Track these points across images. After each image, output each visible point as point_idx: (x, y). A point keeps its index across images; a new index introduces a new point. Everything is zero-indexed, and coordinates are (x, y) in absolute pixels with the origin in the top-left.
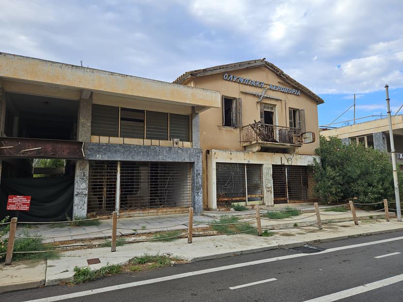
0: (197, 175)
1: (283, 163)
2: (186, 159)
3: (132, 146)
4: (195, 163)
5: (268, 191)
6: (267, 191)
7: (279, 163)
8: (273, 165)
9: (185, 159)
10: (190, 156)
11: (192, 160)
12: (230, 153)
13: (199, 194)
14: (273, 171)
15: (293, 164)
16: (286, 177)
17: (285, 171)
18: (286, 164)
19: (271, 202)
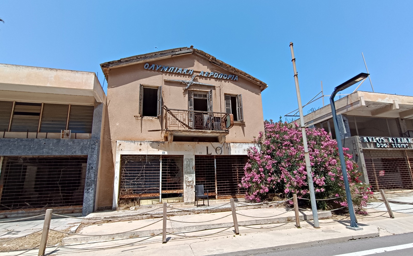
0: (89, 169)
1: (209, 153)
2: (77, 152)
3: (12, 140)
4: (89, 156)
5: (189, 186)
6: (186, 185)
7: (205, 153)
8: (196, 157)
9: (75, 152)
10: (83, 148)
11: (85, 153)
12: (139, 143)
13: (90, 190)
14: (196, 162)
15: (223, 154)
16: (214, 169)
17: (214, 162)
18: (214, 153)
19: (192, 198)
